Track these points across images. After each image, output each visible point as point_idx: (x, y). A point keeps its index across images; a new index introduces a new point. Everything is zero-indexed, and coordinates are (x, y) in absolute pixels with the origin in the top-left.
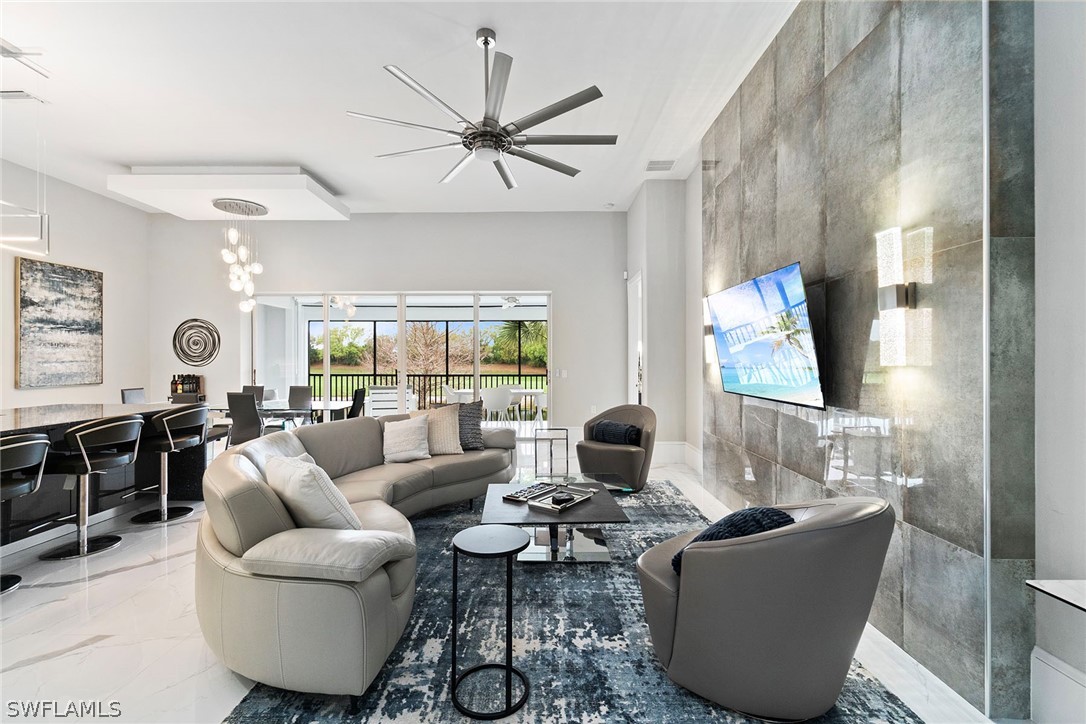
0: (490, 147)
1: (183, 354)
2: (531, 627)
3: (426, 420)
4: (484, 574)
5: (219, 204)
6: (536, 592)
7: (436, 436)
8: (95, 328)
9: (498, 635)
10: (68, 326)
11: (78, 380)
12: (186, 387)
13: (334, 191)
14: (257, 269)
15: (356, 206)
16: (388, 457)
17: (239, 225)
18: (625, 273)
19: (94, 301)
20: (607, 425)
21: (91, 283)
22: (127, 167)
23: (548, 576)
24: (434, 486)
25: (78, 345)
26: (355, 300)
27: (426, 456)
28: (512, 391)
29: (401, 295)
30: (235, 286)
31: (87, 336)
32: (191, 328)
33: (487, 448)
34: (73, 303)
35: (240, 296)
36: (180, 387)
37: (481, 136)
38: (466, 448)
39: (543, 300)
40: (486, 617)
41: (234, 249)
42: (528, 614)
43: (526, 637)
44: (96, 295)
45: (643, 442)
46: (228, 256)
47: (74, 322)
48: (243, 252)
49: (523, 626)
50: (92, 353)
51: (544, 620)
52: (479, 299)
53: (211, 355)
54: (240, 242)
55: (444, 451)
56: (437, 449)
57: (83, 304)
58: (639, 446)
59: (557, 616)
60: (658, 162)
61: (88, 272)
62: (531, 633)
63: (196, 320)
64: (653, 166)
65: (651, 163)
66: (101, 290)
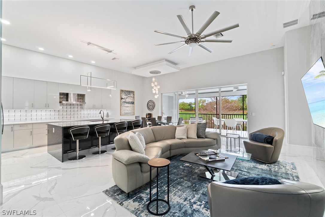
0: (193, 42)
1: (149, 108)
2: (185, 195)
3: (186, 127)
4: (186, 176)
5: (151, 72)
6: (196, 186)
7: (189, 133)
8: (133, 103)
9: (174, 194)
10: (128, 103)
11: (130, 114)
12: (149, 116)
13: (175, 64)
14: (159, 87)
15: (181, 67)
16: (176, 137)
17: (155, 77)
18: (283, 72)
19: (133, 97)
20: (258, 135)
21: (132, 94)
22: (135, 68)
23: (204, 183)
24: (185, 147)
25: (130, 107)
26: (188, 92)
27: (185, 138)
28: (236, 120)
29: (196, 90)
30: (154, 92)
31: (132, 105)
32: (150, 102)
33: (206, 138)
34: (129, 98)
35: (155, 94)
36: (147, 116)
37: (189, 40)
38: (199, 137)
39: (245, 87)
40: (175, 188)
41: (154, 83)
42: (187, 191)
43: (181, 197)
44: (133, 96)
45: (273, 143)
46: (153, 85)
47: (130, 102)
48: (156, 83)
49: (183, 194)
50: (133, 108)
51: (191, 195)
52: (221, 89)
53: (153, 108)
54: (155, 81)
55: (191, 137)
56: (189, 136)
57: (131, 98)
58: (272, 145)
59: (196, 196)
60: (288, 23)
61: (132, 91)
62: (183, 197)
63: (151, 100)
64: (286, 25)
65: (284, 24)
66: (134, 95)
